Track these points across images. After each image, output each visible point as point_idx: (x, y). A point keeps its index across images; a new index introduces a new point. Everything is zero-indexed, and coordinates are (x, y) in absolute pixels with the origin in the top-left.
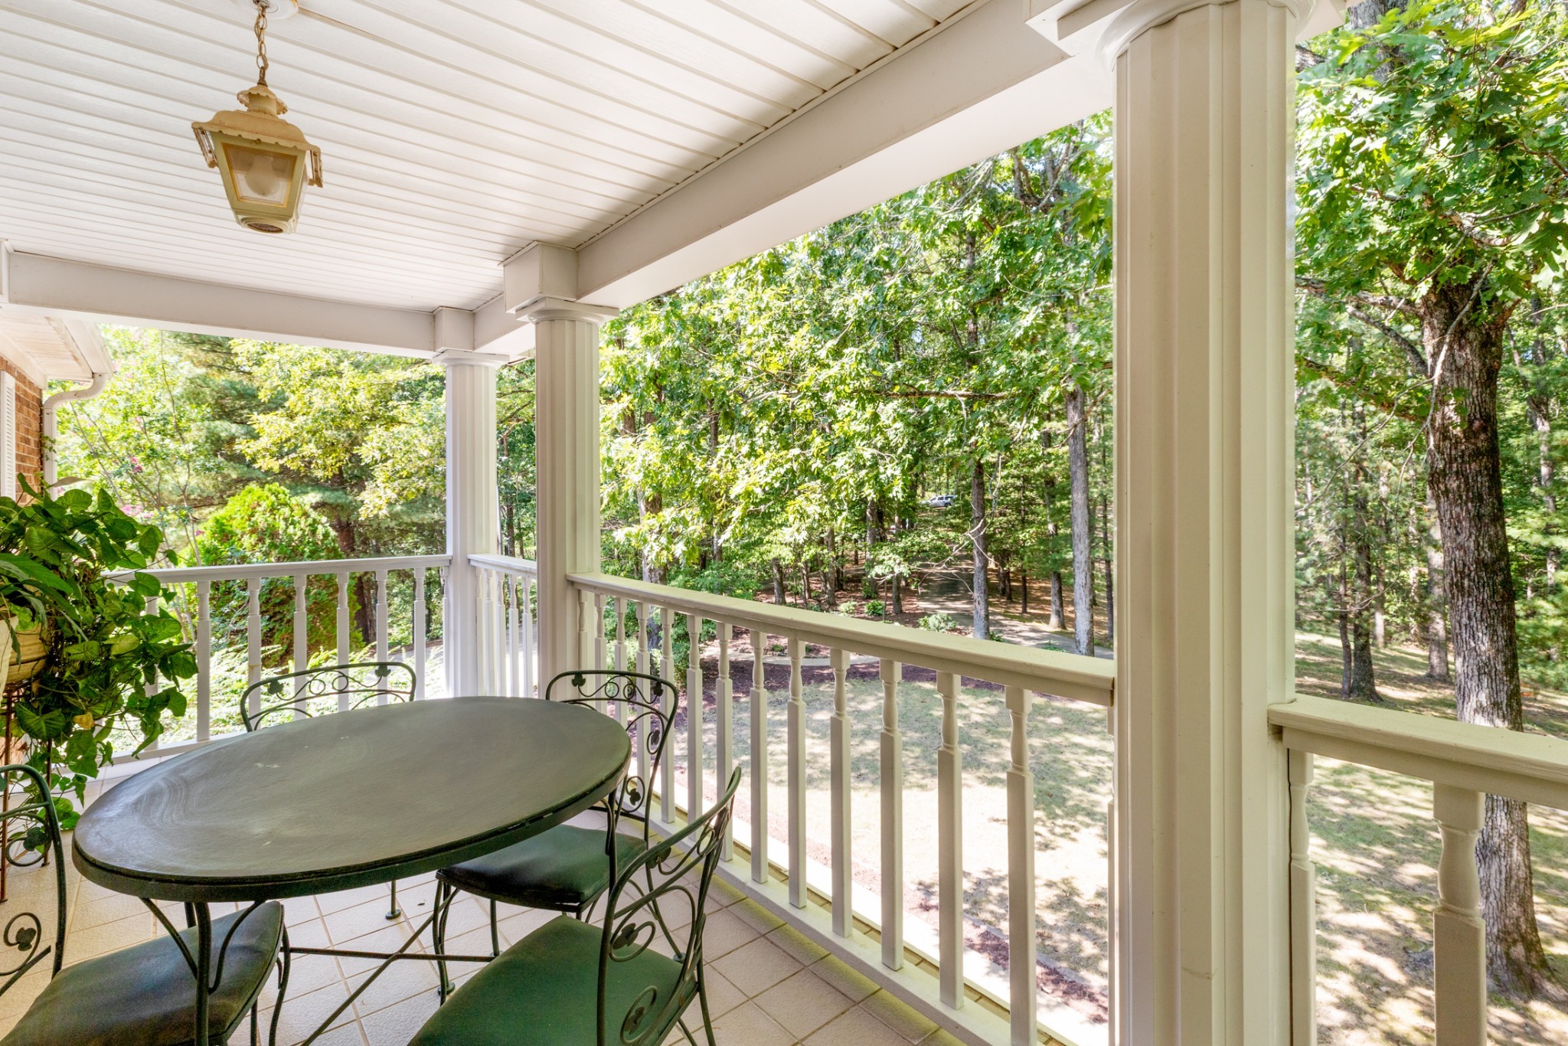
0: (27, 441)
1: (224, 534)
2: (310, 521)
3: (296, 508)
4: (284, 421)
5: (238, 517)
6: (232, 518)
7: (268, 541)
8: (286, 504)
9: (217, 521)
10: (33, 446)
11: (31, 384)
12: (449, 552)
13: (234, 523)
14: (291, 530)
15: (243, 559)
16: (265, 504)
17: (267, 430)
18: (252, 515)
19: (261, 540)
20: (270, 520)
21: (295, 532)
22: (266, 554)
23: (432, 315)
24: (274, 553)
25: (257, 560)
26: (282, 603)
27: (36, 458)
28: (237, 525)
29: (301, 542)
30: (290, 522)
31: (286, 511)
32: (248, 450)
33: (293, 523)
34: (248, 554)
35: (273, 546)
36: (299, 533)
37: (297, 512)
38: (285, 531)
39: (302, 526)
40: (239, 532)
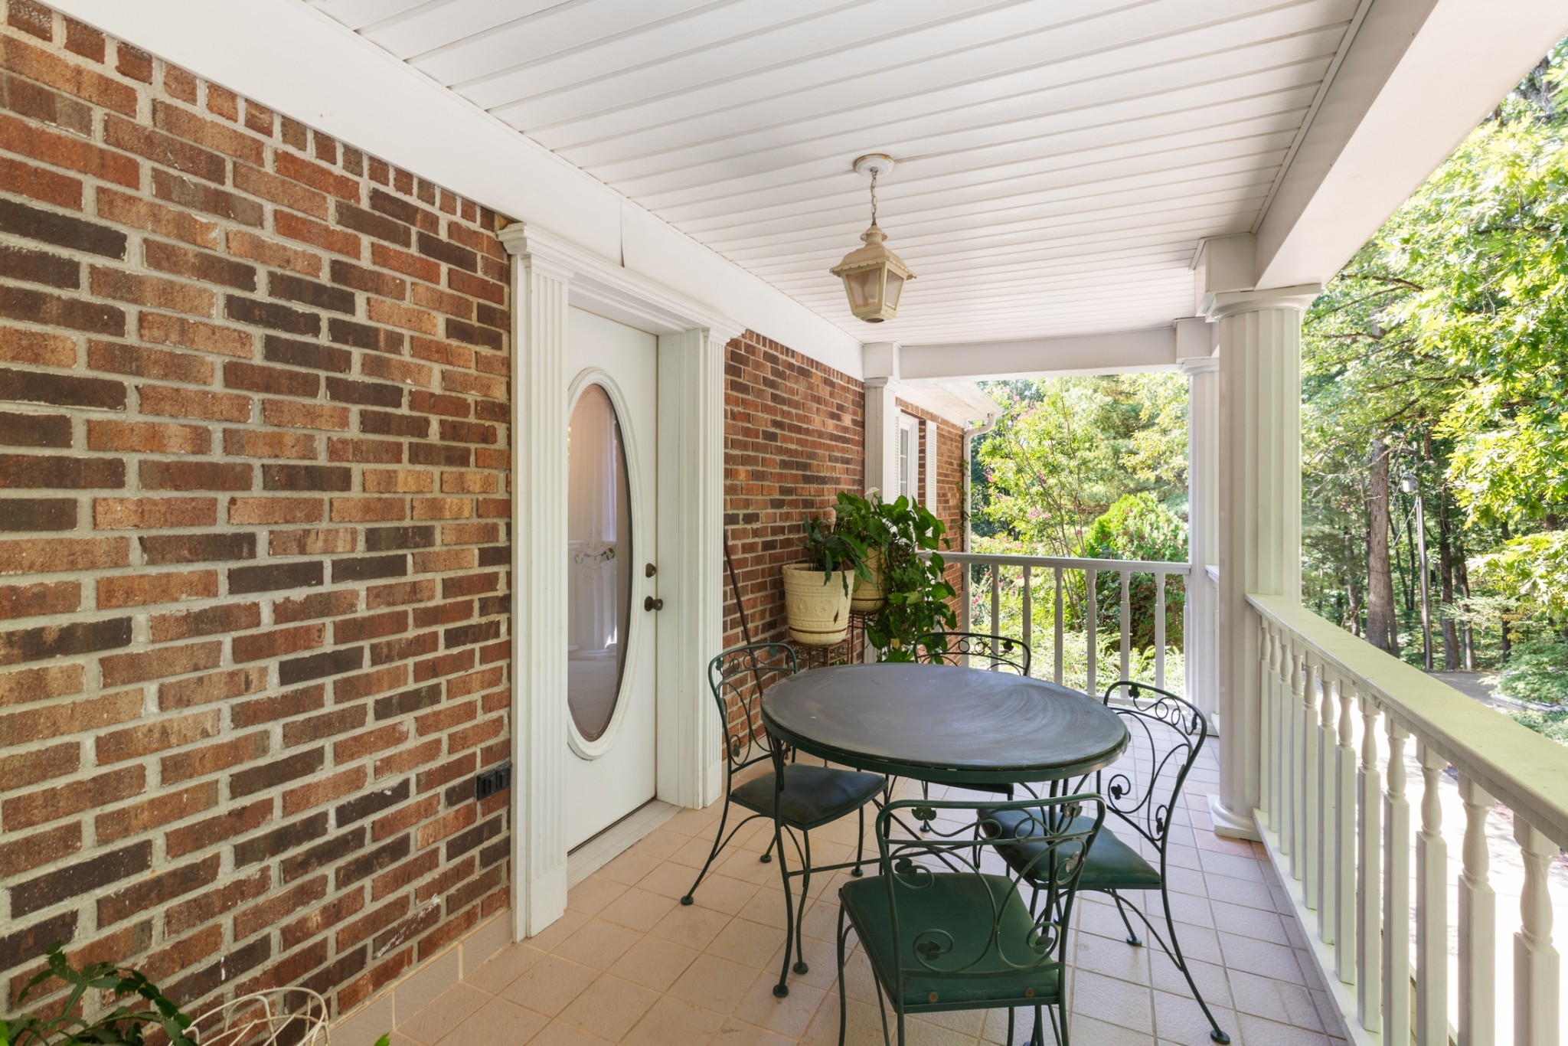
0: (951, 464)
1: (1104, 535)
2: (1172, 527)
3: (1162, 515)
4: (1157, 436)
5: (1115, 520)
6: (1110, 521)
7: (1136, 543)
8: (1153, 511)
9: (1100, 523)
10: (955, 467)
11: (954, 426)
12: (1190, 563)
13: (1112, 525)
14: (1155, 534)
15: (1116, 556)
16: (1136, 510)
17: (1143, 445)
18: (1125, 520)
19: (1131, 541)
20: (1139, 524)
21: (1158, 536)
22: (1134, 554)
23: (1172, 329)
24: (1140, 553)
25: (1127, 557)
26: (1146, 598)
27: (958, 474)
28: (1114, 528)
29: (1163, 545)
30: (1154, 527)
31: (1152, 516)
32: (1129, 464)
33: (1157, 528)
34: (1120, 552)
35: (1139, 547)
36: (1162, 538)
37: (1162, 519)
38: (1150, 535)
39: (1165, 531)
40: (1115, 533)
